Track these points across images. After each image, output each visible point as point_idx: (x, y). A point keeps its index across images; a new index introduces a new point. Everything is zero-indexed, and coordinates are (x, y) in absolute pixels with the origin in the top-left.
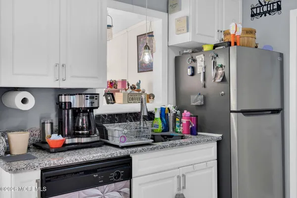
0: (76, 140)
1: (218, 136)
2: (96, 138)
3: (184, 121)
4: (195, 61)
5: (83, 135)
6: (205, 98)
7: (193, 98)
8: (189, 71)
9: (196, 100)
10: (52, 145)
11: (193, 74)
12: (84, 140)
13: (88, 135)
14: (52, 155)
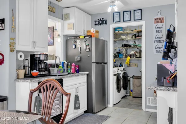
0: (41, 73)
1: (87, 73)
2: (47, 73)
3: (73, 67)
4: (76, 42)
5: (42, 71)
6: (81, 58)
7: (76, 57)
8: (74, 47)
9: (77, 59)
10: (33, 75)
11: (75, 48)
12: (44, 73)
13: (44, 71)
14: (35, 78)
